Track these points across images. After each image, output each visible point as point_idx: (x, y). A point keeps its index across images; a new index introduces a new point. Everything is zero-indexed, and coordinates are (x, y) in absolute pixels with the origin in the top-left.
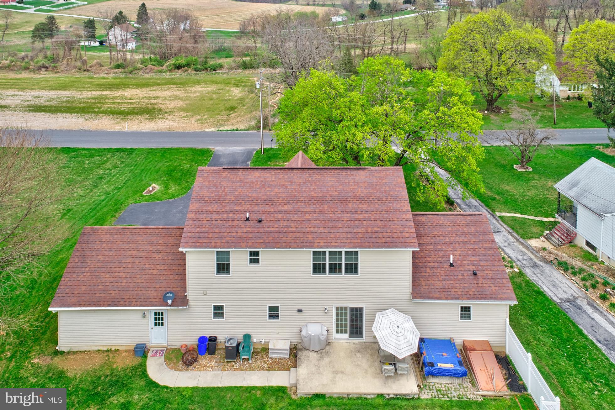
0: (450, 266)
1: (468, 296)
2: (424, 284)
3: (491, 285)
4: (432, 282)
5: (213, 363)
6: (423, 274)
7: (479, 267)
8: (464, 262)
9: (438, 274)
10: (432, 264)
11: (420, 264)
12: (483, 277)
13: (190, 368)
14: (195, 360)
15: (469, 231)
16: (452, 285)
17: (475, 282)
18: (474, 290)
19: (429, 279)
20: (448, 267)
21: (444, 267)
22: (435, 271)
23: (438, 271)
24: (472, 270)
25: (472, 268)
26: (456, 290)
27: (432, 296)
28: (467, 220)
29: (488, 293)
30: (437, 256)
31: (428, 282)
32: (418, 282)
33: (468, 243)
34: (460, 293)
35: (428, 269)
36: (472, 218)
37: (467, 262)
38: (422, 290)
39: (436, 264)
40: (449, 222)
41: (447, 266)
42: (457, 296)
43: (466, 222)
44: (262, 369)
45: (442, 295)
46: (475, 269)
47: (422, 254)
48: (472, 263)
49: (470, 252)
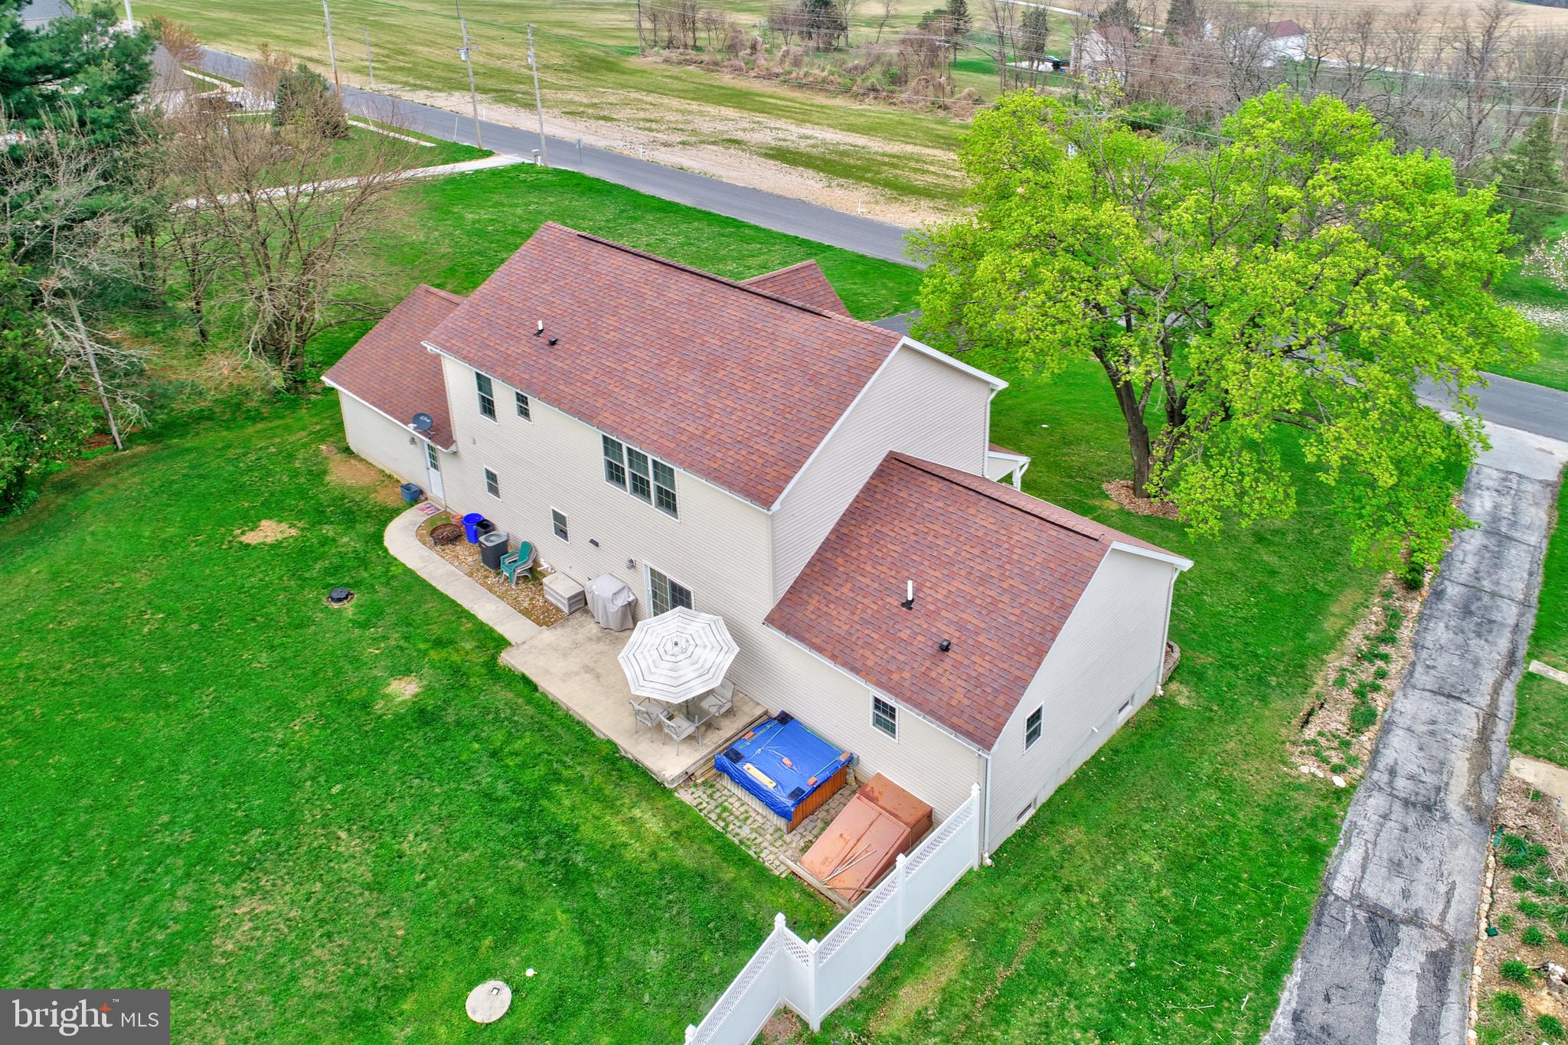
0: (903, 605)
1: (884, 679)
2: (811, 608)
3: (959, 689)
4: (834, 613)
5: (470, 559)
6: (829, 589)
7: (970, 641)
8: (943, 613)
9: (860, 606)
10: (867, 581)
11: (842, 569)
12: (957, 665)
13: (438, 548)
14: (454, 539)
15: (1024, 560)
16: (870, 641)
17: (928, 663)
18: (906, 675)
19: (832, 606)
20: (896, 603)
21: (889, 600)
22: (859, 598)
23: (865, 601)
24: (946, 637)
25: (949, 633)
26: (868, 653)
27: (807, 636)
28: (1044, 535)
29: (934, 699)
30: (893, 573)
31: (825, 609)
32: (805, 597)
33: (995, 581)
34: (870, 663)
35: (849, 585)
36: (1061, 536)
37: (950, 616)
38: (799, 615)
39: (876, 585)
40: (993, 520)
41: (895, 601)
42: (858, 665)
43: (1035, 538)
44: (515, 604)
45: (829, 647)
46: (954, 641)
47: (864, 552)
48: (961, 626)
49: (978, 601)
